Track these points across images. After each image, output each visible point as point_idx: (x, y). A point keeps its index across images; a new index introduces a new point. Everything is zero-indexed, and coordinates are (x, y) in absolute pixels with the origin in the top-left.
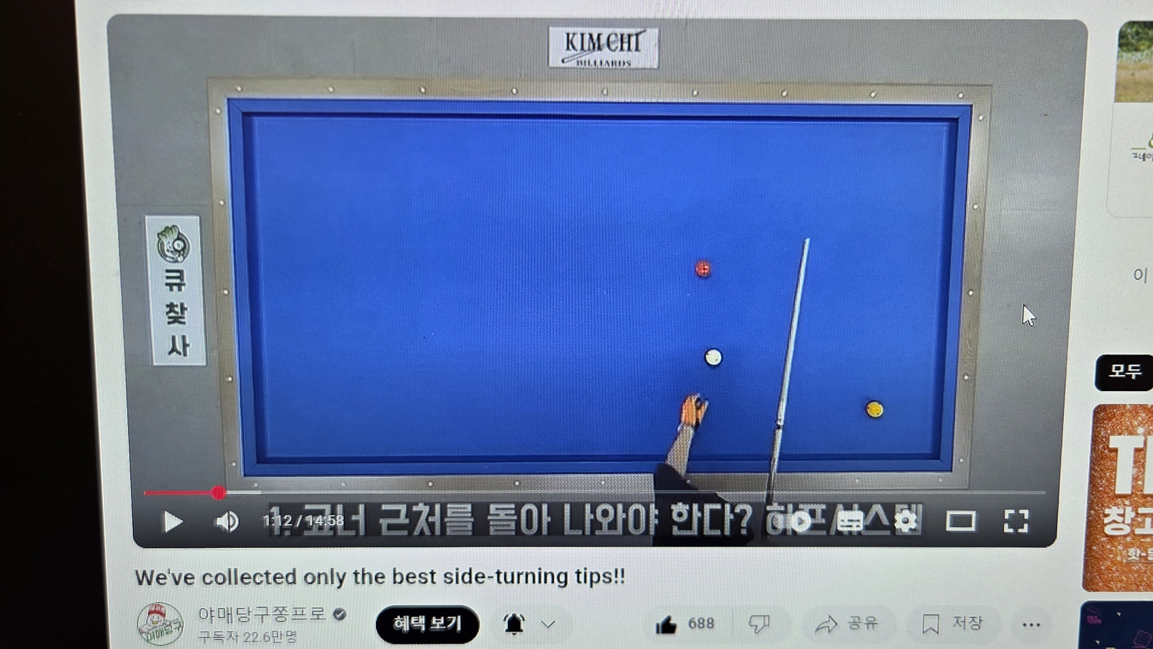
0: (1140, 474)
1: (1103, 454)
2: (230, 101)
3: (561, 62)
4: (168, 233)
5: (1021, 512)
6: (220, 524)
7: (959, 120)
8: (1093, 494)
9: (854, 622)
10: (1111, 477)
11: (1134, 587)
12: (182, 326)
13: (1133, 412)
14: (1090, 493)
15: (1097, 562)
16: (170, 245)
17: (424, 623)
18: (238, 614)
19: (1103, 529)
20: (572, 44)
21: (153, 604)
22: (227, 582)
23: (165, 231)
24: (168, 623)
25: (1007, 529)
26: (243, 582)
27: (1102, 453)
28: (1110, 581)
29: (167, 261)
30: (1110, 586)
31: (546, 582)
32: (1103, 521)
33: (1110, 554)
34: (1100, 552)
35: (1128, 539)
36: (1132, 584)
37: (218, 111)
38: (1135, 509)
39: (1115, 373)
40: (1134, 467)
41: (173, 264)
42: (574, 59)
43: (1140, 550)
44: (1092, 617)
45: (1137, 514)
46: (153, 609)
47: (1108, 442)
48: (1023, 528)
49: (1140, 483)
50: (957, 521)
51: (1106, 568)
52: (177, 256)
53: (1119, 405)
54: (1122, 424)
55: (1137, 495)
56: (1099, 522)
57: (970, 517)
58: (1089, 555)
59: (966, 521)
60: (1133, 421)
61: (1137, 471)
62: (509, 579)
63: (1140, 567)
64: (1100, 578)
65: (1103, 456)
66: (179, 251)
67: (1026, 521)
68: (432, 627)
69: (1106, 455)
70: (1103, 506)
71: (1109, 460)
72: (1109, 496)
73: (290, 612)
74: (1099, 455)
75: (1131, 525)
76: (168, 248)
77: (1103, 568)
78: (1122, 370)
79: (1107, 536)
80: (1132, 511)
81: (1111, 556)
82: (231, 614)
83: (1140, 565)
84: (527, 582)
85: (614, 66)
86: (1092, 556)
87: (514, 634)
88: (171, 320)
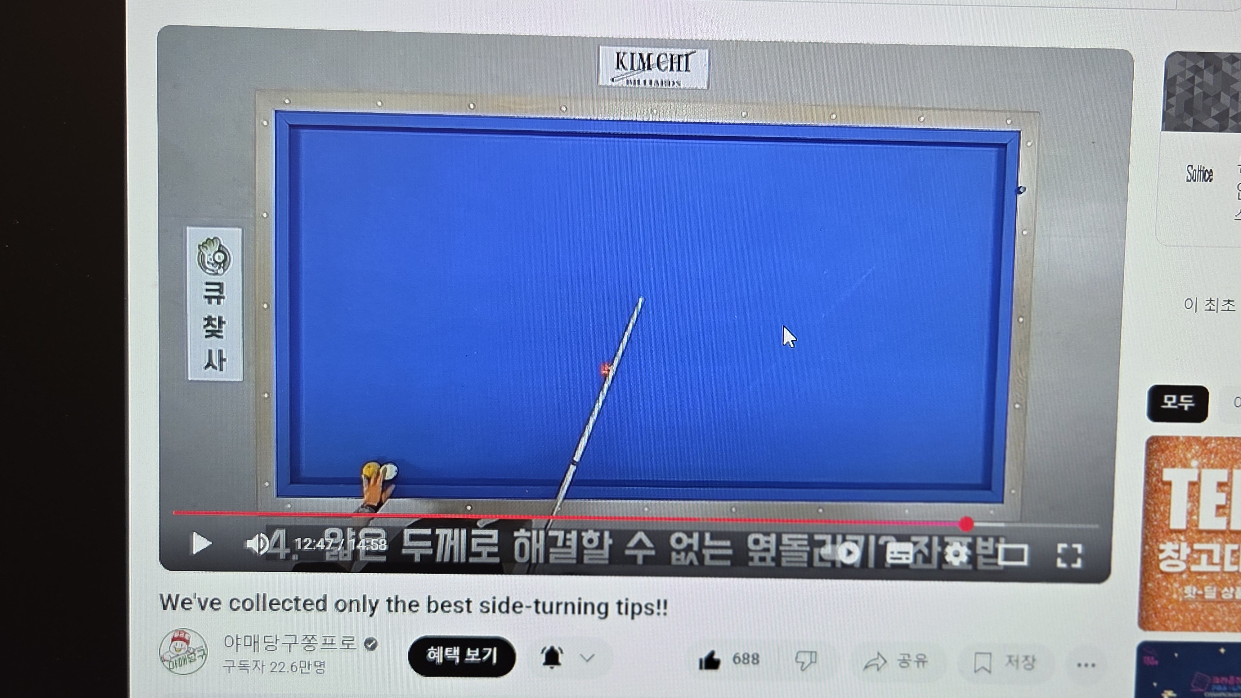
0: (1195, 508)
1: (1157, 488)
2: (277, 114)
3: (610, 81)
4: (210, 245)
5: (1074, 546)
6: (251, 546)
7: (1008, 146)
8: (1147, 529)
9: (904, 660)
10: (1165, 511)
11: (1191, 627)
12: (220, 339)
13: (1187, 444)
14: (1145, 527)
15: (1151, 600)
16: (211, 257)
17: (458, 654)
18: (265, 642)
19: (1158, 565)
20: (622, 63)
21: (176, 631)
22: (255, 608)
23: (206, 243)
24: (191, 651)
25: (1060, 564)
26: (271, 608)
27: (1155, 486)
28: (1166, 620)
29: (208, 273)
30: (1167, 625)
31: (585, 612)
32: (1158, 557)
33: (1165, 591)
34: (1156, 590)
35: (1184, 576)
36: (1188, 624)
37: (265, 123)
38: (1191, 545)
39: (1167, 404)
40: (1188, 502)
41: (213, 276)
42: (622, 79)
43: (1197, 587)
44: (1148, 658)
45: (1192, 550)
46: (176, 635)
47: (1162, 475)
48: (1075, 562)
49: (1195, 517)
50: (1009, 555)
51: (1163, 607)
52: (217, 268)
53: (1172, 437)
54: (1175, 457)
55: (1192, 531)
56: (1153, 558)
57: (1022, 550)
58: (1145, 592)
59: (1017, 555)
60: (1186, 453)
61: (1192, 506)
62: (548, 609)
63: (1196, 606)
64: (1156, 616)
65: (1156, 490)
66: (220, 264)
67: (1079, 556)
68: (467, 659)
69: (1160, 488)
70: (1157, 541)
71: (1163, 493)
72: (1163, 532)
73: (319, 640)
74: (1152, 489)
75: (1187, 562)
76: (209, 260)
77: (1159, 606)
78: (1174, 401)
79: (1162, 572)
80: (1187, 547)
81: (1167, 594)
82: (258, 642)
83: (1197, 603)
84: (566, 612)
85: (664, 86)
86: (1147, 593)
87: (552, 668)
88: (208, 334)
